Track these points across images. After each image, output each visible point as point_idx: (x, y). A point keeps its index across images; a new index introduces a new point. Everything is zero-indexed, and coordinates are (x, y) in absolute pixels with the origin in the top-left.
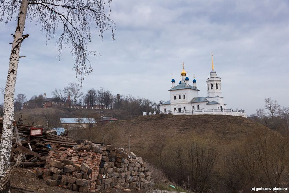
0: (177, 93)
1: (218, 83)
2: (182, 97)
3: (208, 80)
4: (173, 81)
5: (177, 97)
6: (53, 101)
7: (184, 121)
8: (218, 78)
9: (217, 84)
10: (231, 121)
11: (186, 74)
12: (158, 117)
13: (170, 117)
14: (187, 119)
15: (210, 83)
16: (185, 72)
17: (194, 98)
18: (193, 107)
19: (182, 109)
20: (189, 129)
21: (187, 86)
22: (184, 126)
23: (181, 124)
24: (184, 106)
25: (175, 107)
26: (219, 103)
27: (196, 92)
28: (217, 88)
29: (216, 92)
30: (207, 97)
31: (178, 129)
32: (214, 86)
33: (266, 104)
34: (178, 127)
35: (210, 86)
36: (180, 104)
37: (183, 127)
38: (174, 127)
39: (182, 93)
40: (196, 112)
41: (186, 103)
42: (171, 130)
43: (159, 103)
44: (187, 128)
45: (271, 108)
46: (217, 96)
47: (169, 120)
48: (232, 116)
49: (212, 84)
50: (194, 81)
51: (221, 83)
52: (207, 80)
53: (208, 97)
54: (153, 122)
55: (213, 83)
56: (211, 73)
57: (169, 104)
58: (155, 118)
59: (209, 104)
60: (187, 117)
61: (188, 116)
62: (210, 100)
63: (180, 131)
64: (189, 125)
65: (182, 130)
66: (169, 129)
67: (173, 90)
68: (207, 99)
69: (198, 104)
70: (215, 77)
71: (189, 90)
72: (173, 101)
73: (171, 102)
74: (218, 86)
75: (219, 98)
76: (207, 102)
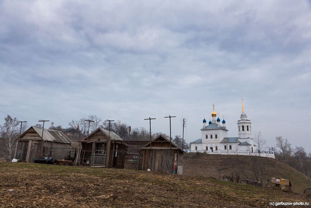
0: (209, 133)
1: (249, 125)
2: (214, 136)
3: (239, 122)
4: (204, 121)
5: (209, 136)
6: (68, 132)
7: (221, 160)
8: (249, 120)
9: (247, 126)
10: (265, 163)
11: (216, 115)
12: (194, 156)
13: (207, 156)
14: (224, 158)
15: (241, 125)
16: (215, 114)
17: (225, 138)
18: (225, 147)
19: (214, 149)
20: (228, 169)
21: (218, 126)
22: (223, 166)
23: (219, 164)
24: (216, 146)
25: (207, 145)
26: (251, 144)
27: (226, 132)
28: (248, 130)
29: (247, 134)
30: (238, 138)
31: (217, 169)
32: (245, 128)
33: (277, 143)
34: (217, 166)
35: (241, 128)
36: (212, 143)
37: (221, 167)
38: (212, 166)
39: (214, 133)
40: (231, 153)
41: (219, 143)
42: (210, 169)
43: (175, 138)
44: (226, 168)
45: (283, 146)
46: (249, 138)
47: (206, 159)
48: (264, 157)
49: (243, 127)
50: (224, 122)
51: (251, 125)
52: (237, 122)
53: (240, 138)
54: (190, 160)
55: (244, 125)
56: (241, 116)
57: (200, 142)
58: (191, 156)
59: (240, 144)
60: (223, 157)
61: (224, 155)
62: (242, 141)
63: (220, 170)
64: (227, 165)
65: (221, 170)
66: (208, 168)
67: (204, 129)
68: (239, 140)
69: (230, 144)
70: (245, 119)
71: (221, 130)
72: (204, 140)
73: (202, 140)
74: (249, 128)
75: (250, 139)
76: (239, 143)
